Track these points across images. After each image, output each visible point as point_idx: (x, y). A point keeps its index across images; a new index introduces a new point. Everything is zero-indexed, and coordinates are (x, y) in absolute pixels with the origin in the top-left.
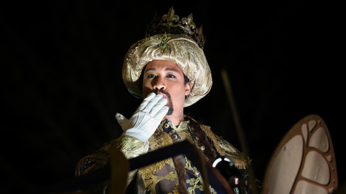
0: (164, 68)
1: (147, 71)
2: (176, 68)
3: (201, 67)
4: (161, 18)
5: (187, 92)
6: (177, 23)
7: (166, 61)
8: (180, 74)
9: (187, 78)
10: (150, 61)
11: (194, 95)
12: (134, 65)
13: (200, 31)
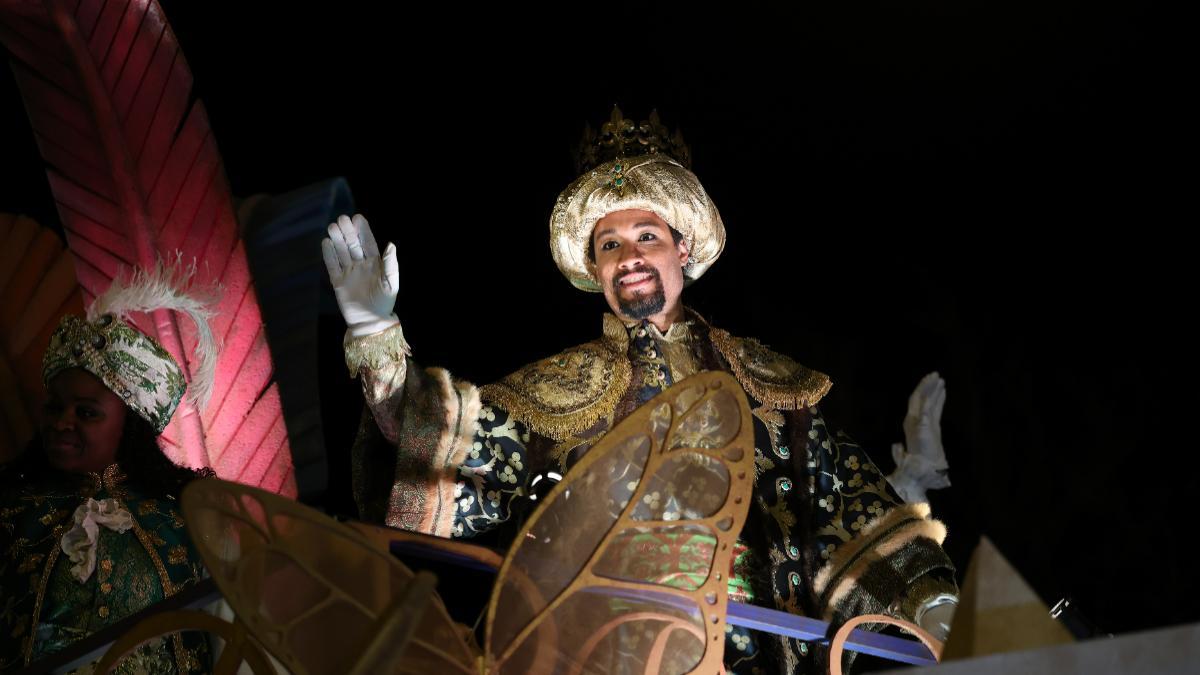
0: (632, 225)
1: (599, 237)
2: (652, 219)
3: (700, 207)
4: (599, 133)
5: (683, 259)
6: (632, 134)
7: (630, 210)
8: (663, 230)
9: (677, 232)
10: (600, 216)
11: (696, 261)
12: (573, 233)
13: (677, 140)
